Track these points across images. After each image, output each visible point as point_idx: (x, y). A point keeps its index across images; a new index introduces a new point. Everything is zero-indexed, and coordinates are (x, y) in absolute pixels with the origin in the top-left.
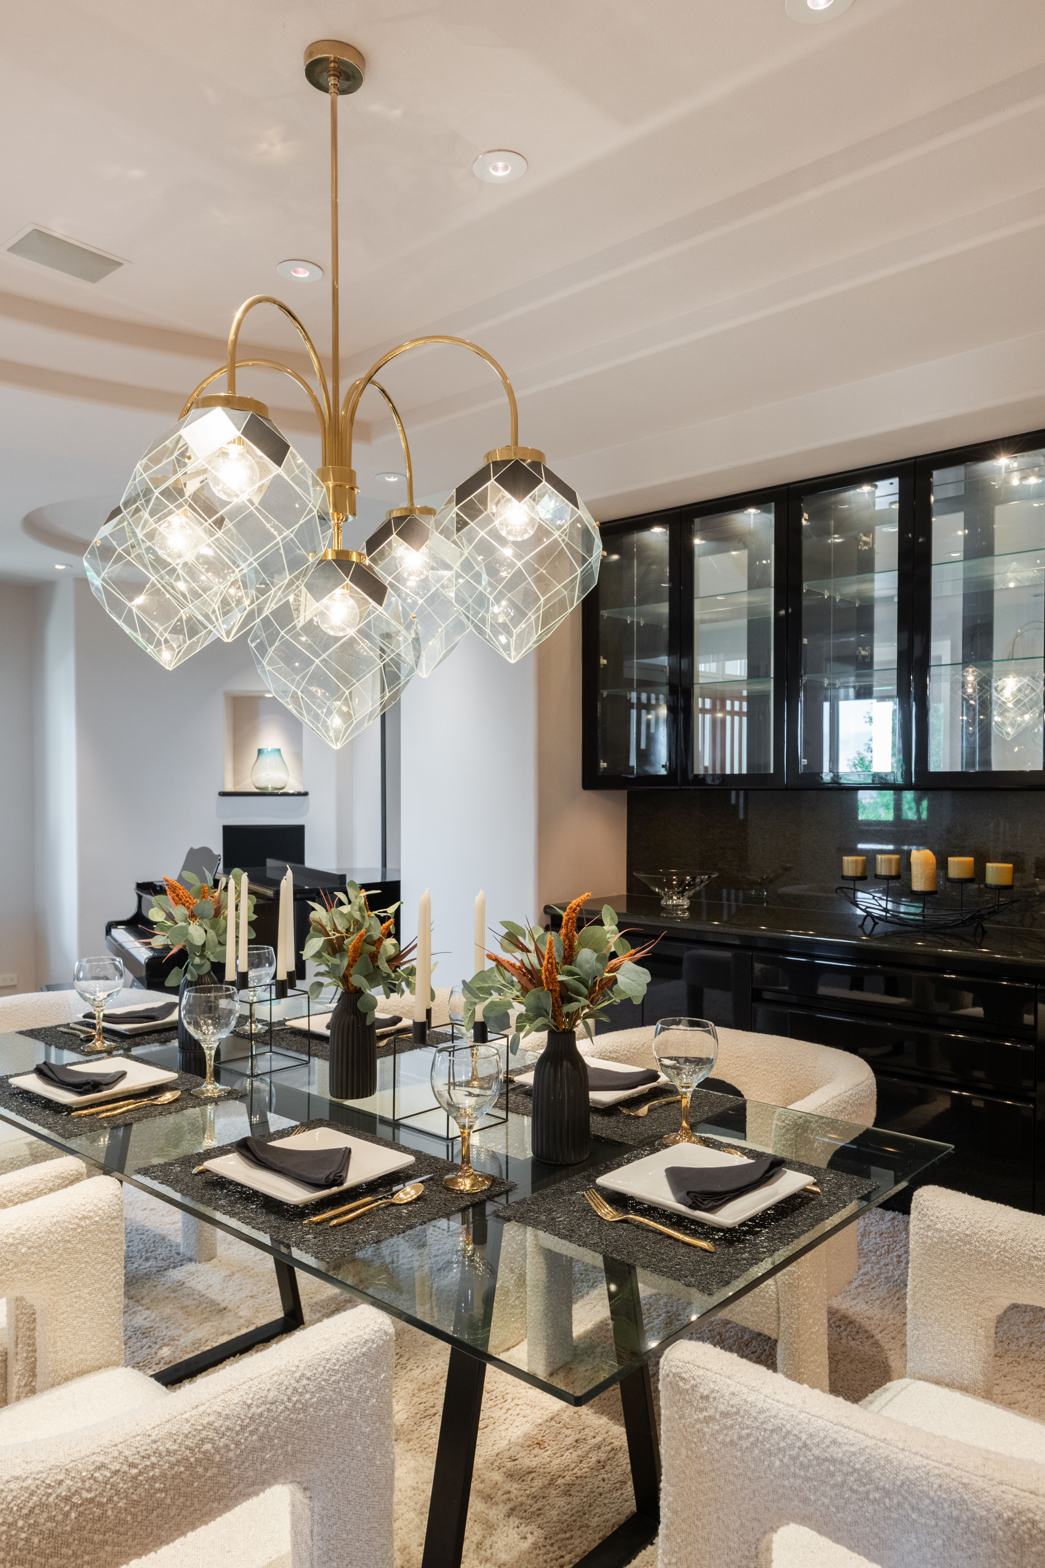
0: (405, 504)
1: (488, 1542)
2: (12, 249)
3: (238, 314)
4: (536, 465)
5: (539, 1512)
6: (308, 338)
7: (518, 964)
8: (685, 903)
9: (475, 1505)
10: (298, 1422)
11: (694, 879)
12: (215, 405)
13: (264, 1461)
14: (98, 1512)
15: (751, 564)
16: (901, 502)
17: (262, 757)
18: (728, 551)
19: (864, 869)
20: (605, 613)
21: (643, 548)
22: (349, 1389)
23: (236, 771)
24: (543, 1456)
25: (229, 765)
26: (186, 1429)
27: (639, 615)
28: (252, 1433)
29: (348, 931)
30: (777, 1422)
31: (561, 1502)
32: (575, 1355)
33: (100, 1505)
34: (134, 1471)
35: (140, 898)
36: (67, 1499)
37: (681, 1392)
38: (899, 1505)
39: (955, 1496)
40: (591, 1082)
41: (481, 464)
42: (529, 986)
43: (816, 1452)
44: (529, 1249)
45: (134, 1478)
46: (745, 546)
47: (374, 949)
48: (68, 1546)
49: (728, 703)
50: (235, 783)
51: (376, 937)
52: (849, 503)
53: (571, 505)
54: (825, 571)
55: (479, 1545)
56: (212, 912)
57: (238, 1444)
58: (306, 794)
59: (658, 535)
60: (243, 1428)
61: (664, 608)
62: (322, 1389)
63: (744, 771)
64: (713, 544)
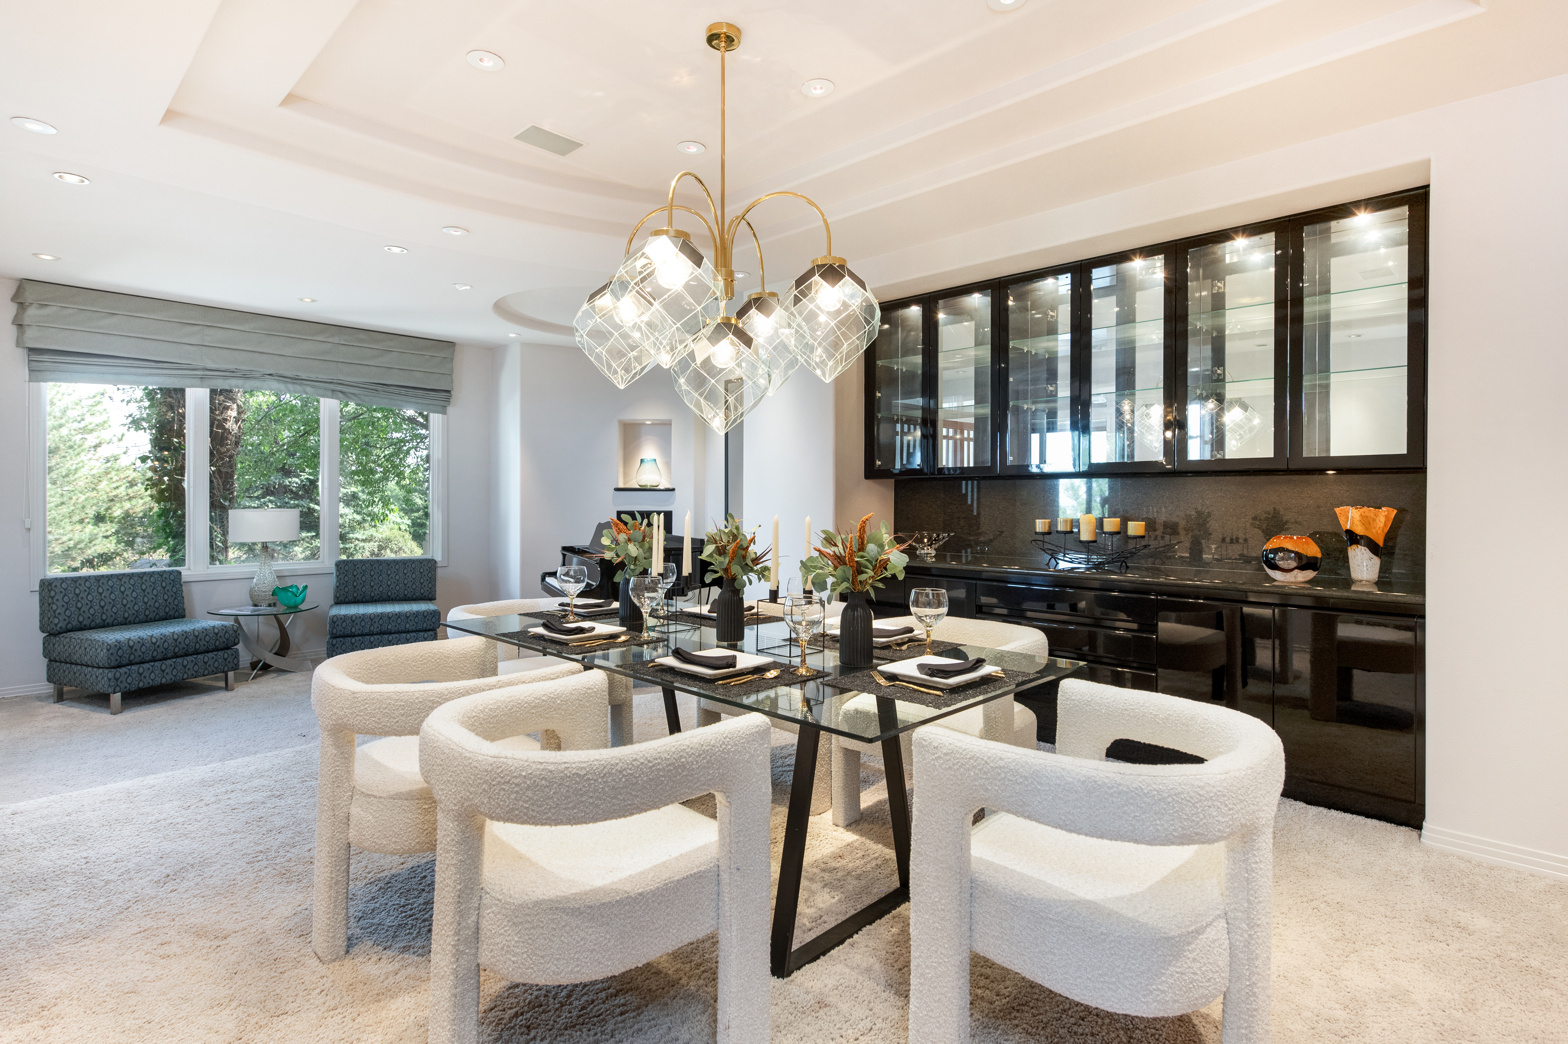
0: (759, 290)
1: (812, 899)
2: (517, 137)
3: (673, 183)
4: (842, 267)
5: (842, 887)
6: (709, 195)
7: (832, 553)
8: (933, 553)
9: (804, 883)
10: (725, 759)
11: (938, 536)
12: (662, 234)
13: (709, 774)
14: (635, 781)
15: (976, 330)
16: (1072, 290)
17: (643, 465)
18: (962, 322)
19: (1050, 527)
20: (879, 363)
21: (904, 320)
22: (749, 748)
23: (626, 475)
24: (843, 862)
25: (621, 470)
26: (673, 750)
27: (902, 364)
28: (704, 758)
29: (728, 542)
30: (972, 754)
31: (855, 882)
32: (862, 818)
33: (635, 777)
34: (651, 764)
35: (564, 556)
36: (621, 772)
37: (923, 746)
38: (1032, 783)
39: (1059, 774)
40: (874, 634)
41: (810, 267)
42: (838, 565)
43: (992, 765)
44: (833, 749)
45: (651, 767)
46: (972, 319)
47: (744, 552)
48: (621, 794)
49: (966, 432)
50: (625, 483)
51: (745, 546)
52: (1039, 290)
53: (862, 290)
54: (1024, 334)
55: (806, 900)
56: (641, 538)
57: (697, 762)
58: (673, 490)
59: (915, 311)
60: (700, 755)
61: (918, 359)
62: (736, 745)
63: (972, 465)
64: (951, 317)
